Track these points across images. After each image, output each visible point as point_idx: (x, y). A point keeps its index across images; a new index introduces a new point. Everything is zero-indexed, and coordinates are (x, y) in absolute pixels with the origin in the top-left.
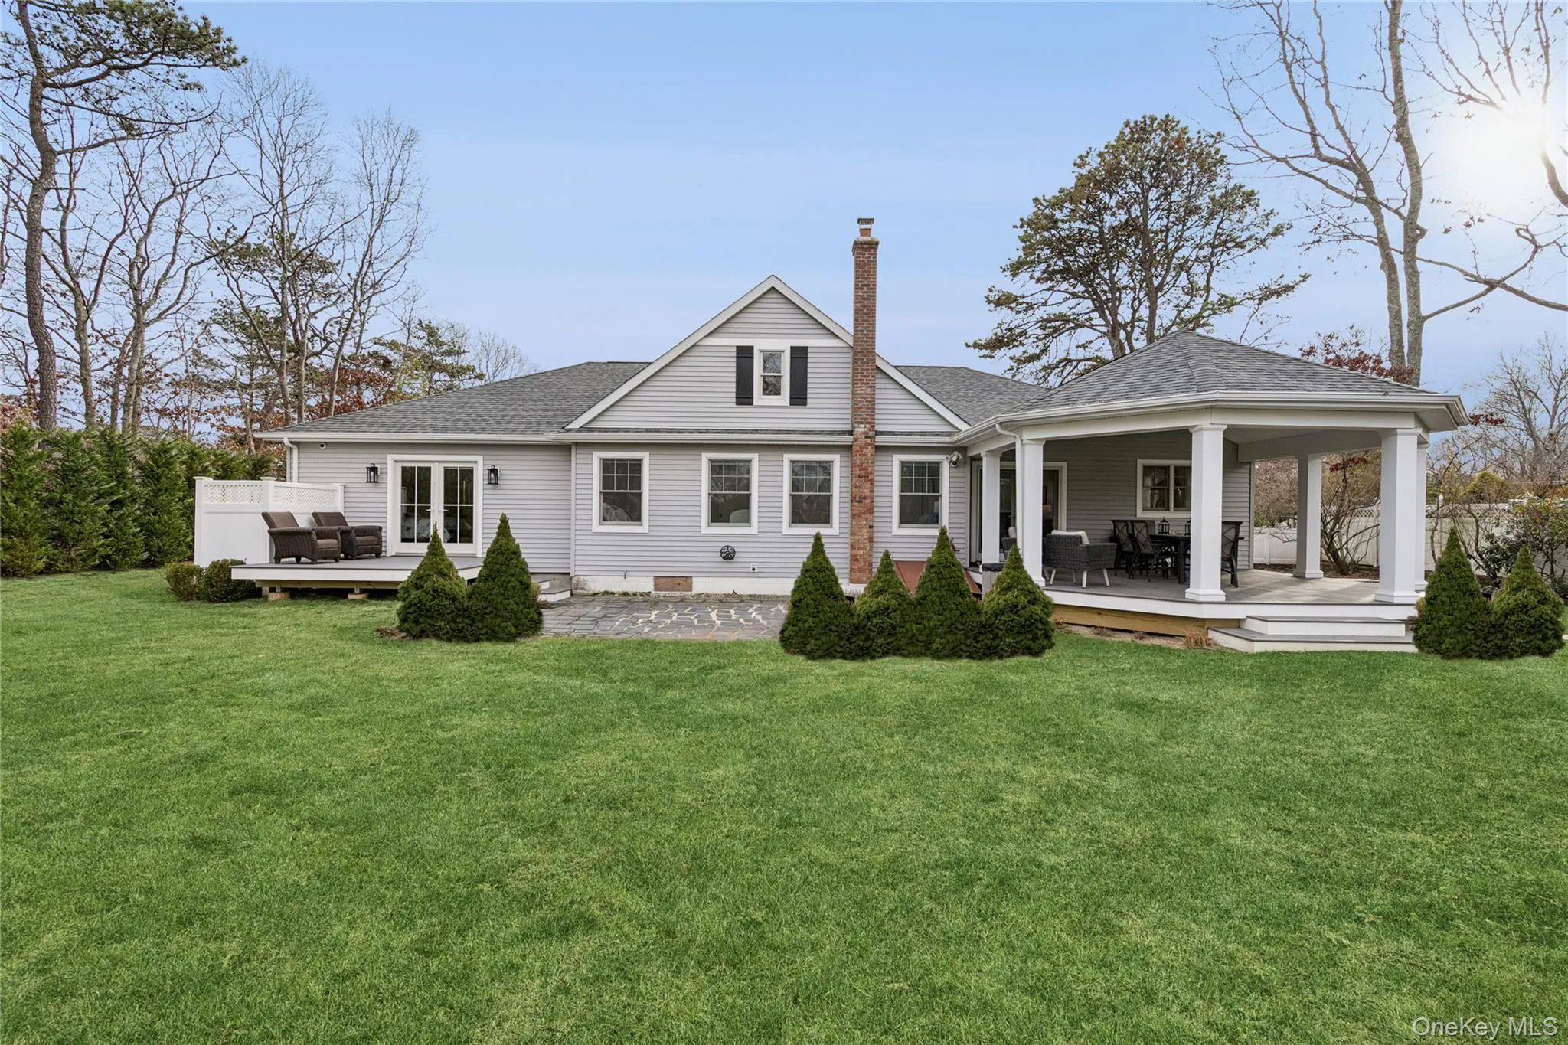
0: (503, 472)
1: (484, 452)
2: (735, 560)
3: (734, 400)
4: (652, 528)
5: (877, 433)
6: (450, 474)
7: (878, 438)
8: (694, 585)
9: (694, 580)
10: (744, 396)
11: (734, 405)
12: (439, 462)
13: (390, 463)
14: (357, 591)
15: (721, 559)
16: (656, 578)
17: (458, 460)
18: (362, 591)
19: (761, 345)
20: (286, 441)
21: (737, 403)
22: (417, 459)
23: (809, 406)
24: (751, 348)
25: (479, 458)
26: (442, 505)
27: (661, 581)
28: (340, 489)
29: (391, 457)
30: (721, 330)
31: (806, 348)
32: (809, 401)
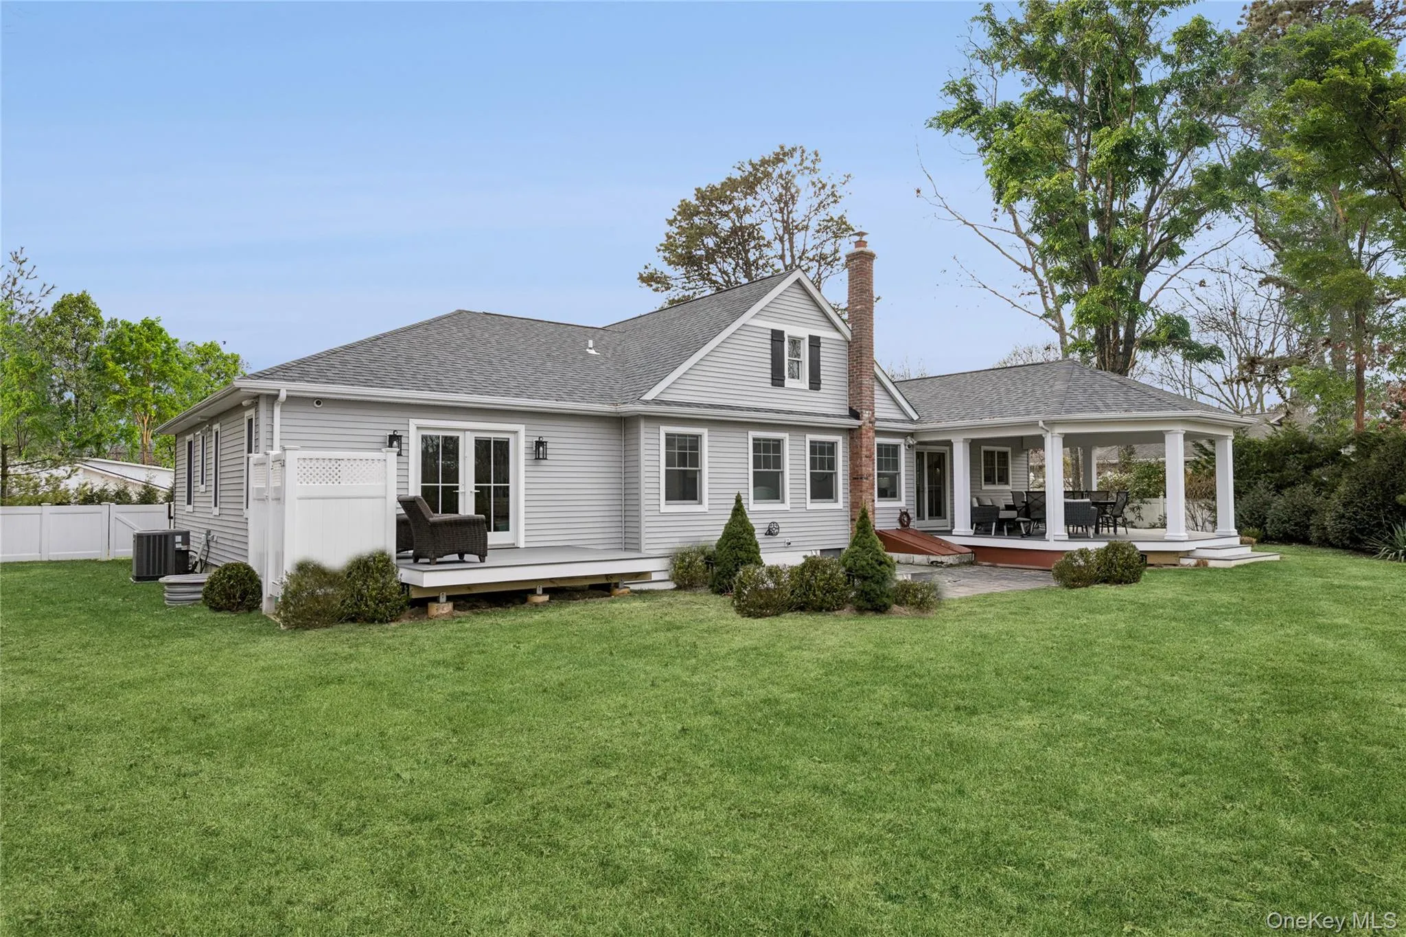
0: (556, 446)
1: (521, 421)
2: (778, 535)
3: (770, 381)
4: (711, 507)
5: (877, 419)
6: (482, 446)
7: (877, 424)
10: (777, 378)
11: (770, 386)
12: (471, 431)
13: (412, 429)
14: (539, 591)
17: (493, 429)
18: (545, 591)
19: (790, 331)
20: (284, 394)
21: (773, 384)
22: (441, 426)
23: (821, 391)
24: (782, 333)
25: (521, 428)
26: (473, 484)
29: (414, 423)
31: (819, 338)
32: (822, 386)
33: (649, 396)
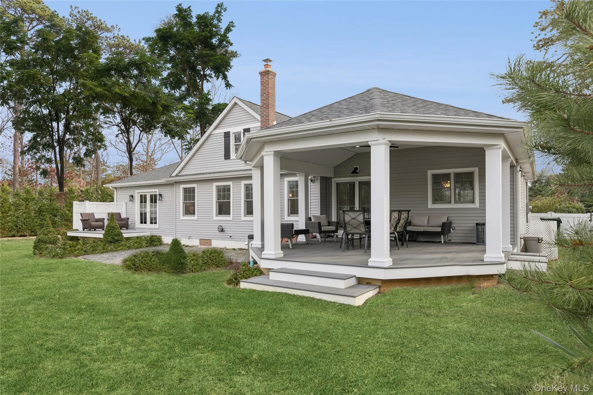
0: (164, 195)
1: (159, 188)
2: (225, 232)
3: (223, 157)
4: (198, 218)
6: (151, 197)
8: (212, 243)
9: (212, 241)
10: (227, 156)
12: (148, 192)
13: (136, 193)
15: (218, 232)
16: (200, 240)
17: (153, 191)
19: (233, 130)
20: (110, 187)
21: (225, 159)
22: (143, 192)
24: (229, 132)
25: (158, 190)
26: (149, 209)
27: (202, 241)
28: (124, 204)
29: (137, 191)
30: (219, 126)
31: (249, 129)
33: (174, 174)
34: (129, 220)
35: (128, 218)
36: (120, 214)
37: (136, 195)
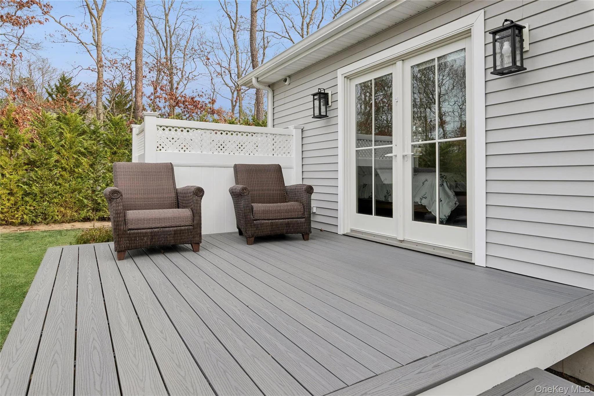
20: (255, 82)
25: (476, 19)
26: (409, 143)
28: (296, 134)
34: (313, 196)
35: (310, 190)
36: (277, 170)
37: (340, 89)
